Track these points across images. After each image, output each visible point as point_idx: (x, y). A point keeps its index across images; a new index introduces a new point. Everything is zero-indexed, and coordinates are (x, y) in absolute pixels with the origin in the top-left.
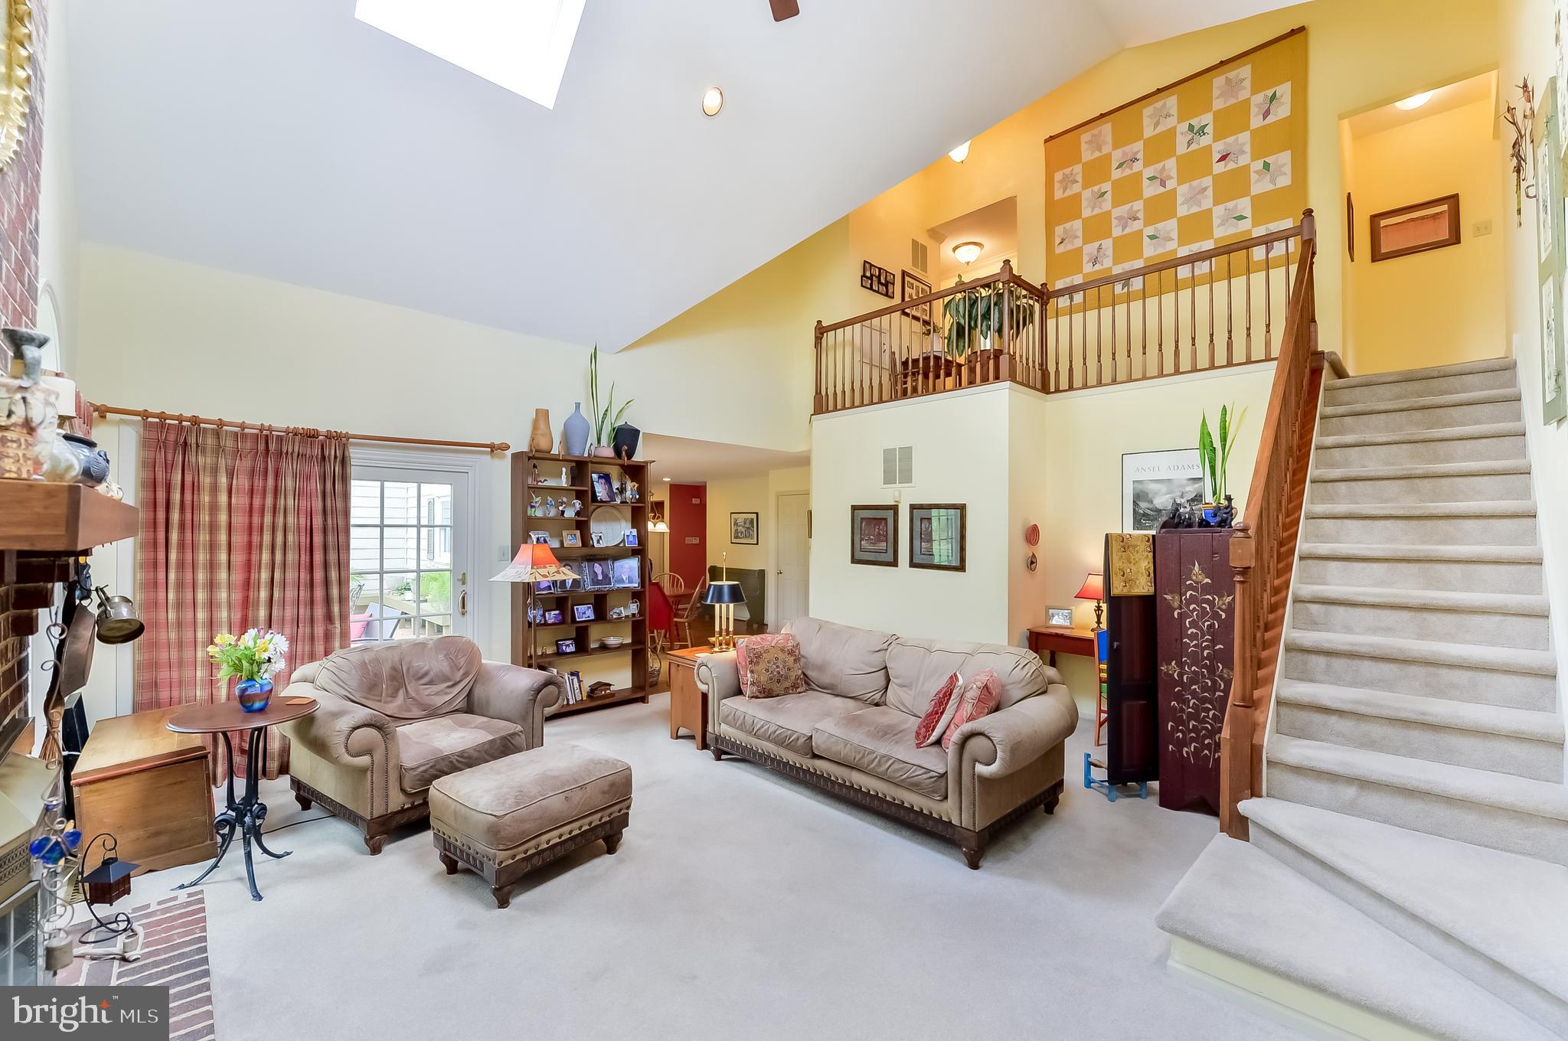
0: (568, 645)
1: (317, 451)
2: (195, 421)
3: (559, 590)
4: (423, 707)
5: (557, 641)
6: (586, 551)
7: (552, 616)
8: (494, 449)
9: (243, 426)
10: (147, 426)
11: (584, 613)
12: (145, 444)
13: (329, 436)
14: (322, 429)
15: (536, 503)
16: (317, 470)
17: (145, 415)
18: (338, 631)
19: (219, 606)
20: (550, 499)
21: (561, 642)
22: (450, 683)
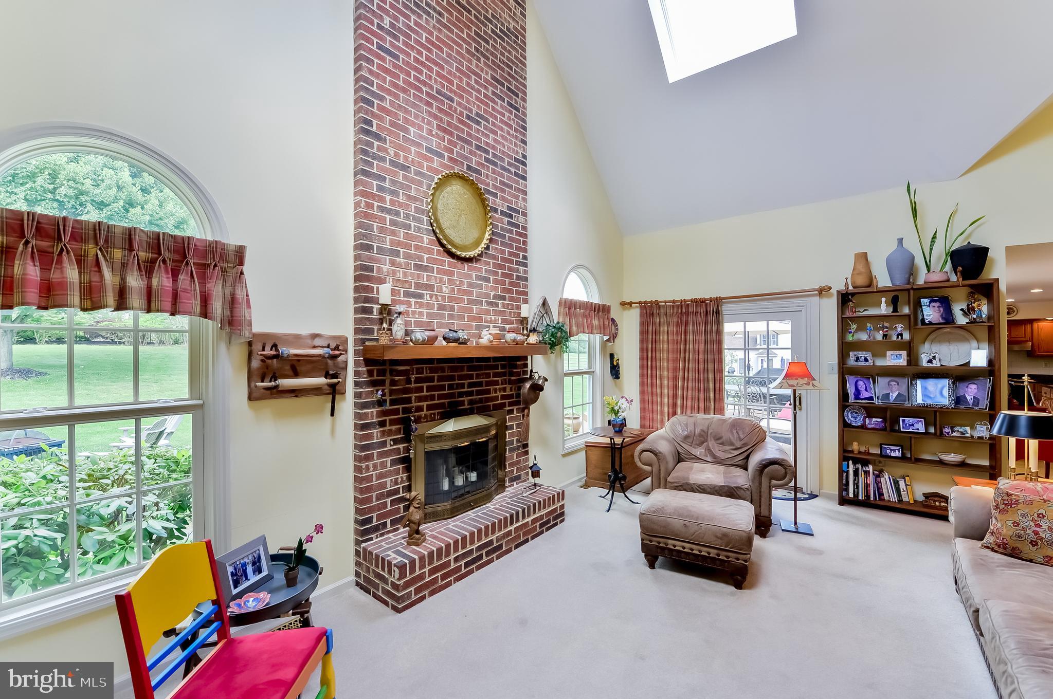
0: (894, 451)
1: (703, 310)
2: (657, 302)
3: (880, 401)
4: (714, 456)
5: (881, 445)
6: (913, 369)
7: (872, 422)
8: (822, 291)
9: (674, 301)
10: (641, 308)
11: (913, 425)
12: (641, 315)
13: (711, 300)
14: (707, 297)
15: (853, 329)
16: (703, 319)
17: (640, 303)
18: (713, 407)
19: (664, 387)
20: (869, 325)
21: (886, 446)
22: (734, 447)
